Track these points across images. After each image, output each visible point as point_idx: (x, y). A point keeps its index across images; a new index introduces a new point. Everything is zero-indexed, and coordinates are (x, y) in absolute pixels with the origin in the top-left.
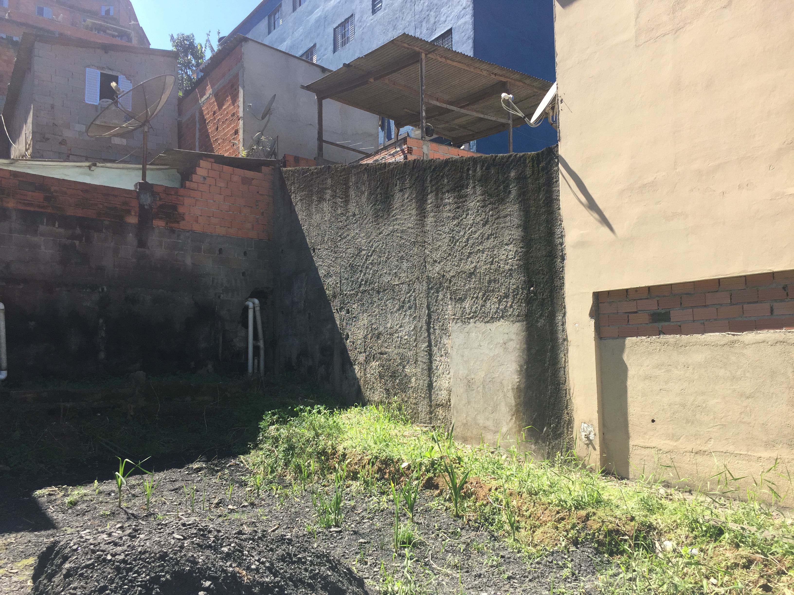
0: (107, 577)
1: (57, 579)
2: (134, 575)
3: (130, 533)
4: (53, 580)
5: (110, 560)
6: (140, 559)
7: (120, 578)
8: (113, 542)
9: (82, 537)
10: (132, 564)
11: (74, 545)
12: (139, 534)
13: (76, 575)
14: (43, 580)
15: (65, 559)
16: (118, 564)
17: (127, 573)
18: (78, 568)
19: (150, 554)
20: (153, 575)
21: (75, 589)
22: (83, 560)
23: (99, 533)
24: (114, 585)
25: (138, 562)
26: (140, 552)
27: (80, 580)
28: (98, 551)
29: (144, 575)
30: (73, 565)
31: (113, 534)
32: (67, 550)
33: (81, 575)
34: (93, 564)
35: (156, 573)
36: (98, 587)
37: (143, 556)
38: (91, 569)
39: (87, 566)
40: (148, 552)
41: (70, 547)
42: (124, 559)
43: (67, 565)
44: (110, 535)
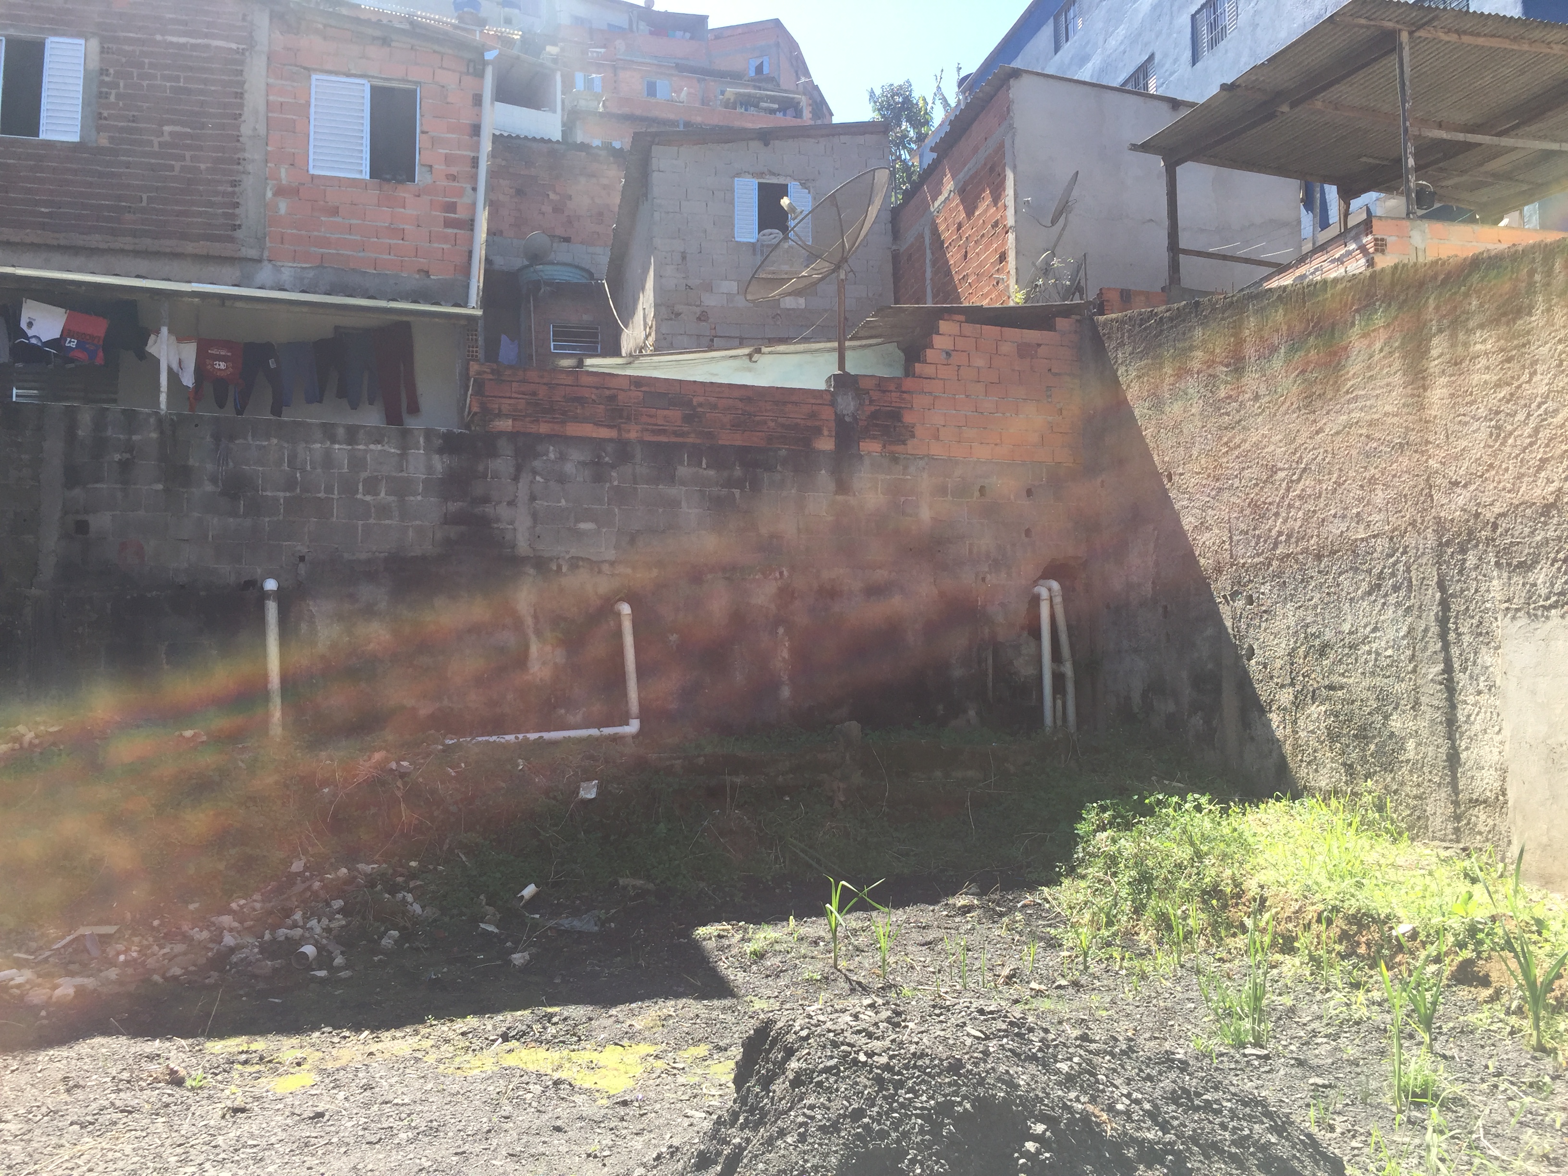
0: (863, 1093)
1: (779, 1087)
2: (908, 1096)
3: (889, 1017)
4: (773, 1087)
5: (865, 1064)
6: (915, 1067)
7: (885, 1098)
8: (864, 1030)
9: (810, 1017)
10: (903, 1075)
11: (802, 1029)
12: (904, 1021)
13: (811, 1082)
14: (754, 1086)
15: (790, 1053)
16: (879, 1071)
17: (896, 1089)
18: (813, 1071)
19: (932, 1060)
20: (941, 1099)
21: (812, 1107)
22: (820, 1058)
23: (836, 1011)
24: (876, 1109)
25: (911, 1071)
26: (914, 1054)
27: (819, 1093)
28: (842, 1044)
29: (924, 1098)
30: (804, 1066)
31: (861, 1016)
32: (791, 1038)
33: (820, 1084)
34: (836, 1067)
35: (945, 1096)
36: (850, 1109)
37: (920, 1063)
38: (834, 1075)
39: (827, 1070)
40: (927, 1055)
41: (796, 1033)
42: (888, 1063)
43: (794, 1065)
44: (856, 1017)
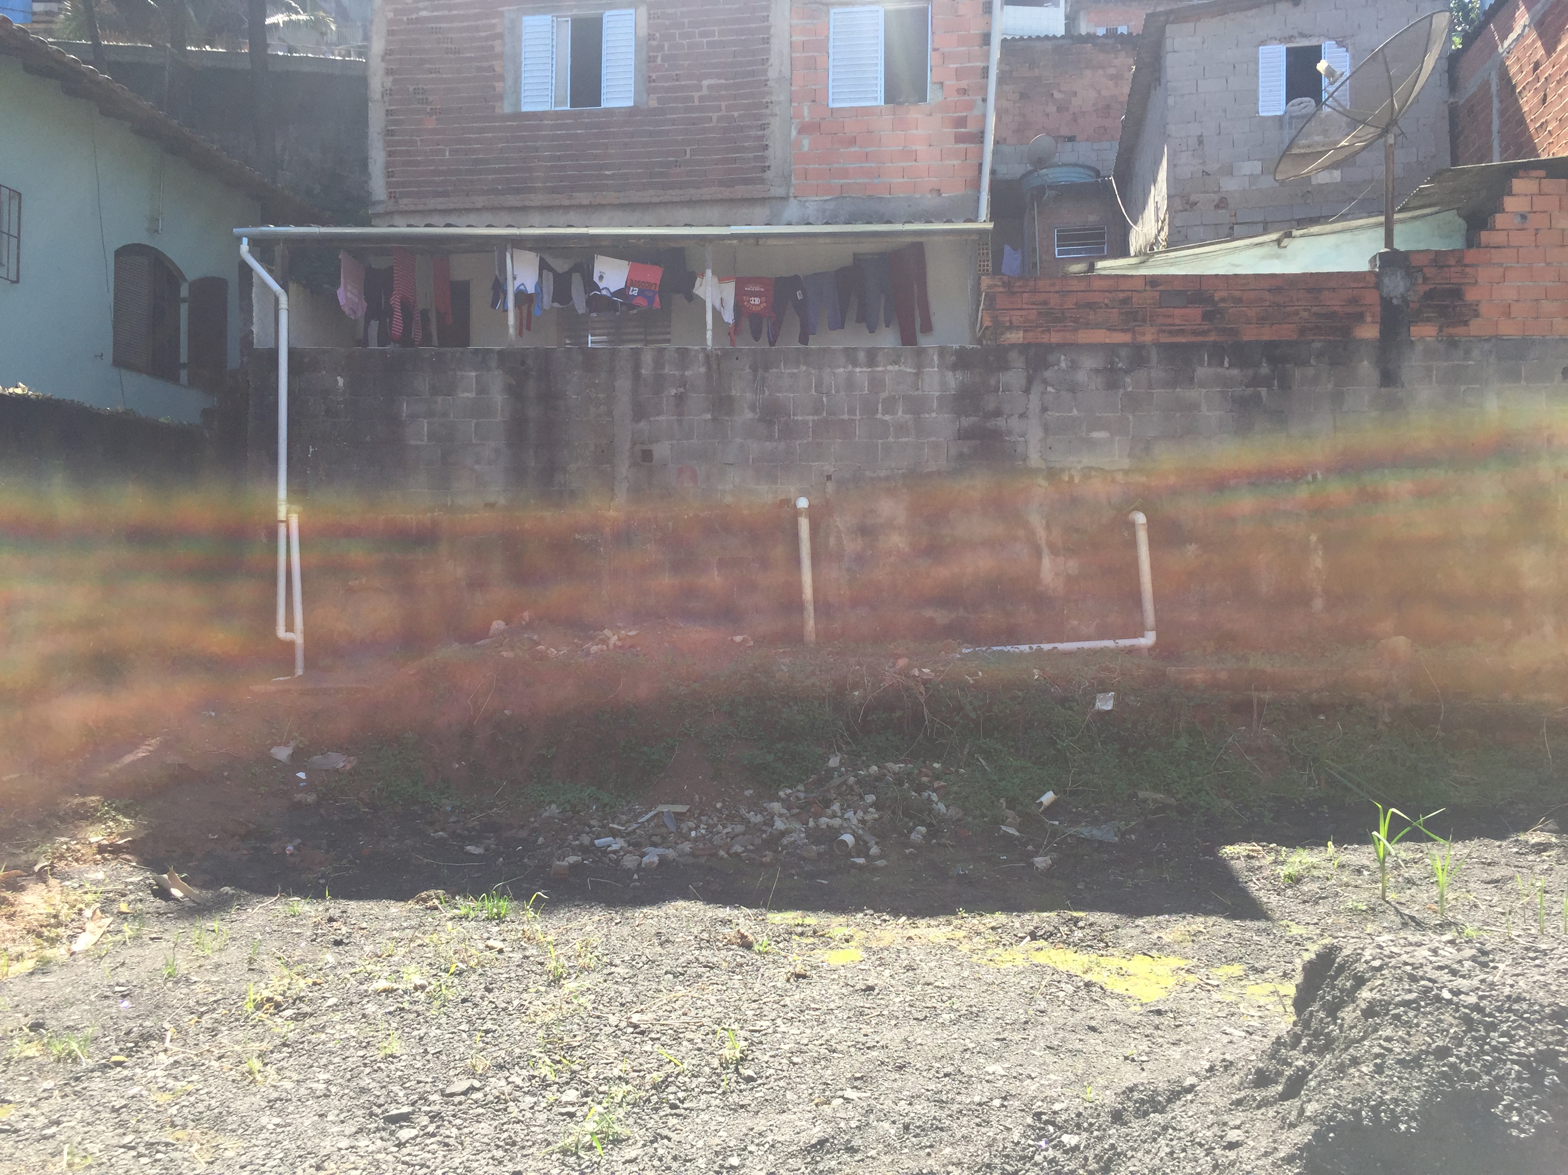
0: (1448, 1031)
1: (1348, 1014)
2: (1501, 1040)
3: (1474, 956)
4: (1340, 1014)
5: (1449, 1002)
6: (1510, 1010)
7: (1474, 1039)
8: (1447, 967)
9: (1380, 947)
10: (1495, 1017)
11: (1374, 959)
12: (1493, 961)
13: (1387, 1014)
14: (1317, 1011)
15: (1360, 981)
16: (1467, 1011)
17: (1488, 1031)
18: (1389, 1003)
19: (1531, 1005)
20: (1542, 1047)
21: (1388, 1039)
22: (1396, 990)
23: (1411, 944)
24: (1464, 1049)
25: (1505, 1014)
26: (1509, 997)
27: (1396, 1026)
28: (1422, 978)
29: (1522, 1044)
30: (1378, 996)
31: (1440, 952)
32: (1361, 967)
33: (1397, 1017)
34: (1414, 1001)
35: (1547, 1044)
36: (1434, 1046)
37: (1516, 1007)
38: (1413, 1009)
39: (1406, 1004)
40: (1525, 999)
41: (1367, 962)
42: (1477, 1004)
43: (1365, 994)
44: (1435, 952)
